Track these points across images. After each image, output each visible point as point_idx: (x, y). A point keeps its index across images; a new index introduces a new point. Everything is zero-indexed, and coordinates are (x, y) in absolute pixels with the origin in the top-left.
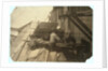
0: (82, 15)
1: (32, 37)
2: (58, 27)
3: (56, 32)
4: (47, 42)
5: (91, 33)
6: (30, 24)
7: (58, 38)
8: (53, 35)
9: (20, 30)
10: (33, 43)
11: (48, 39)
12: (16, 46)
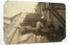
0: (59, 9)
1: (22, 24)
2: (42, 17)
3: (41, 21)
4: (34, 29)
5: (65, 22)
6: (20, 14)
7: (42, 26)
8: (38, 23)
9: (11, 19)
10: (23, 30)
11: (35, 26)
12: (9, 32)
